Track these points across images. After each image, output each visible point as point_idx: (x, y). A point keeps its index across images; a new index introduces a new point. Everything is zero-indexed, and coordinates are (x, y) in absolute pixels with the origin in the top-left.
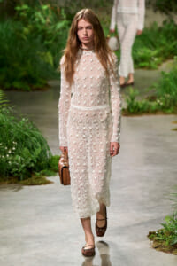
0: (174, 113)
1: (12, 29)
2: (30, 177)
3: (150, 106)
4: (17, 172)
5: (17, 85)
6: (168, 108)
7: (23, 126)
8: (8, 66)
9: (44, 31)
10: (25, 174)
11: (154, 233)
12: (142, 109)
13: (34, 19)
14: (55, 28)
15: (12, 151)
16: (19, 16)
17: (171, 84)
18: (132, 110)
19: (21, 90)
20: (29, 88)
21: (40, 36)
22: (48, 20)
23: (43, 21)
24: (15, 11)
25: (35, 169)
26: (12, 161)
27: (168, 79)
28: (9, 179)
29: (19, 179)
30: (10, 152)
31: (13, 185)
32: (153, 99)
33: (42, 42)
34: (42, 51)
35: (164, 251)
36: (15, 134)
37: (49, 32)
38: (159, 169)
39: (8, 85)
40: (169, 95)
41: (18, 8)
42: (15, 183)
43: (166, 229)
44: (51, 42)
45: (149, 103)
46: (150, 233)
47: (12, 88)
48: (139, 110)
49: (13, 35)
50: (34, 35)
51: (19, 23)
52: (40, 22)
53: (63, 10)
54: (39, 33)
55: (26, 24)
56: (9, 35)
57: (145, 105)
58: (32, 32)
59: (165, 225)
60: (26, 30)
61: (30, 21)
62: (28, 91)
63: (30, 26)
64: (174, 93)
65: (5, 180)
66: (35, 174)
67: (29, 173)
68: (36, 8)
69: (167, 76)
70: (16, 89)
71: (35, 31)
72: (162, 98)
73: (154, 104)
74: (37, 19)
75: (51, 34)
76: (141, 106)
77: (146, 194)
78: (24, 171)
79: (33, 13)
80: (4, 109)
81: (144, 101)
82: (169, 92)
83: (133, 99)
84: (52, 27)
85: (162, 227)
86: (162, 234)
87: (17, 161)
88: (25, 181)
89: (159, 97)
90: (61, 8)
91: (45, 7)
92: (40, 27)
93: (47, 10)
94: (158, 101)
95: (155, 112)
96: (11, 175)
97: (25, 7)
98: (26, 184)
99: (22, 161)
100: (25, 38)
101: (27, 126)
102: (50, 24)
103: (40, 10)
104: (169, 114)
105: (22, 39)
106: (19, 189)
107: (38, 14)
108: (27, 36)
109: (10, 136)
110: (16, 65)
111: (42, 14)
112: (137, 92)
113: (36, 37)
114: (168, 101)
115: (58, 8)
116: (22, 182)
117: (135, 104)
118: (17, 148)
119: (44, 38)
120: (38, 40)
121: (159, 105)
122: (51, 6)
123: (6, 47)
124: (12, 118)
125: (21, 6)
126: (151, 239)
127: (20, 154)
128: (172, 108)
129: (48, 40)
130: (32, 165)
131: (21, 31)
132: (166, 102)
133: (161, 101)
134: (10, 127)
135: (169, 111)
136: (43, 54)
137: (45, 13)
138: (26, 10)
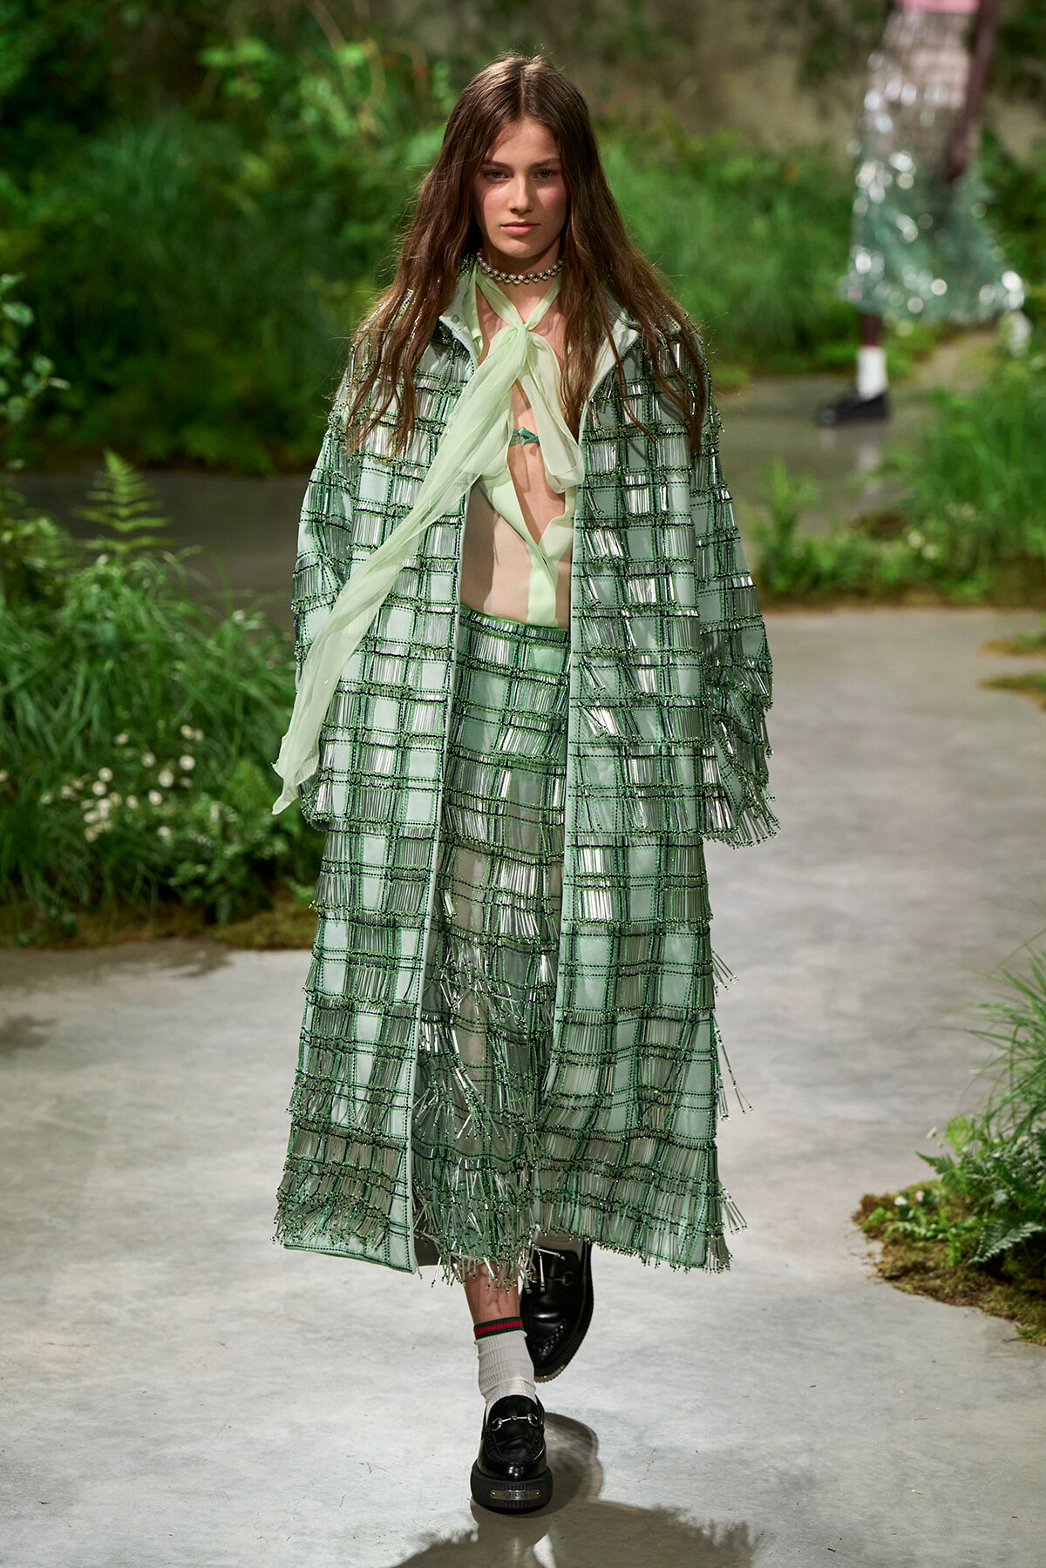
0: (991, 599)
1: (183, 161)
2: (266, 906)
3: (872, 563)
4: (199, 881)
5: (203, 441)
6: (966, 575)
7: (238, 650)
8: (163, 347)
9: (344, 176)
10: (244, 893)
11: (887, 1203)
12: (834, 575)
13: (294, 113)
14: (399, 161)
15: (179, 773)
16: (218, 92)
17: (982, 452)
18: (780, 583)
19: (222, 467)
20: (263, 460)
21: (324, 201)
22: (367, 122)
23: (342, 122)
24: (203, 70)
25: (290, 871)
26: (176, 824)
27: (965, 430)
28: (162, 917)
29: (210, 916)
30: (166, 779)
31: (178, 945)
32: (887, 526)
33: (335, 228)
34: (331, 277)
35: (934, 1293)
36: (196, 691)
37: (368, 180)
38: (916, 880)
39: (157, 444)
40: (967, 512)
41: (216, 57)
42: (192, 935)
43: (951, 1180)
44: (378, 229)
45: (869, 548)
46: (869, 1204)
47: (178, 461)
48: (817, 581)
49: (191, 191)
50: (293, 194)
51: (221, 132)
52: (325, 129)
53: (442, 72)
54: (320, 185)
55: (253, 139)
56: (170, 192)
57: (846, 557)
58: (284, 178)
59: (941, 1166)
60: (255, 168)
61: (274, 123)
62: (256, 474)
63: (276, 149)
64: (994, 501)
65: (141, 920)
66: (290, 896)
67: (258, 889)
68: (307, 57)
69: (958, 415)
70: (200, 464)
71: (298, 172)
72: (932, 525)
73: (891, 555)
74: (310, 116)
75: (377, 190)
76: (826, 562)
77: (849, 1004)
78: (235, 879)
79: (293, 82)
80: (139, 565)
81: (843, 539)
82: (971, 492)
83: (786, 526)
84: (387, 156)
85: (930, 1175)
86: (929, 1206)
87: (202, 826)
88: (242, 928)
89: (920, 520)
90: (432, 60)
91: (352, 55)
92: (326, 157)
93: (361, 71)
94: (915, 539)
95: (895, 594)
96: (169, 895)
97: (251, 51)
98: (248, 945)
99: (225, 826)
100: (248, 206)
101: (254, 651)
102: (375, 142)
103: (328, 67)
104: (965, 604)
105: (235, 214)
106: (210, 966)
107: (319, 89)
108: (255, 195)
109: (169, 697)
110: (201, 341)
111: (338, 88)
112: (809, 491)
113: (305, 205)
114: (966, 542)
115: (418, 62)
116: (223, 931)
117: (796, 550)
118: (202, 758)
119: (345, 210)
120: (314, 221)
121: (918, 558)
122: (385, 51)
123: (155, 250)
124: (182, 608)
125: (230, 47)
126: (873, 1233)
127: (216, 793)
128: (984, 576)
129: (367, 219)
130: (280, 846)
131: (229, 175)
132: (953, 546)
133: (930, 538)
134: (168, 653)
135: (970, 590)
136: (339, 288)
137: (350, 82)
138: (258, 65)
